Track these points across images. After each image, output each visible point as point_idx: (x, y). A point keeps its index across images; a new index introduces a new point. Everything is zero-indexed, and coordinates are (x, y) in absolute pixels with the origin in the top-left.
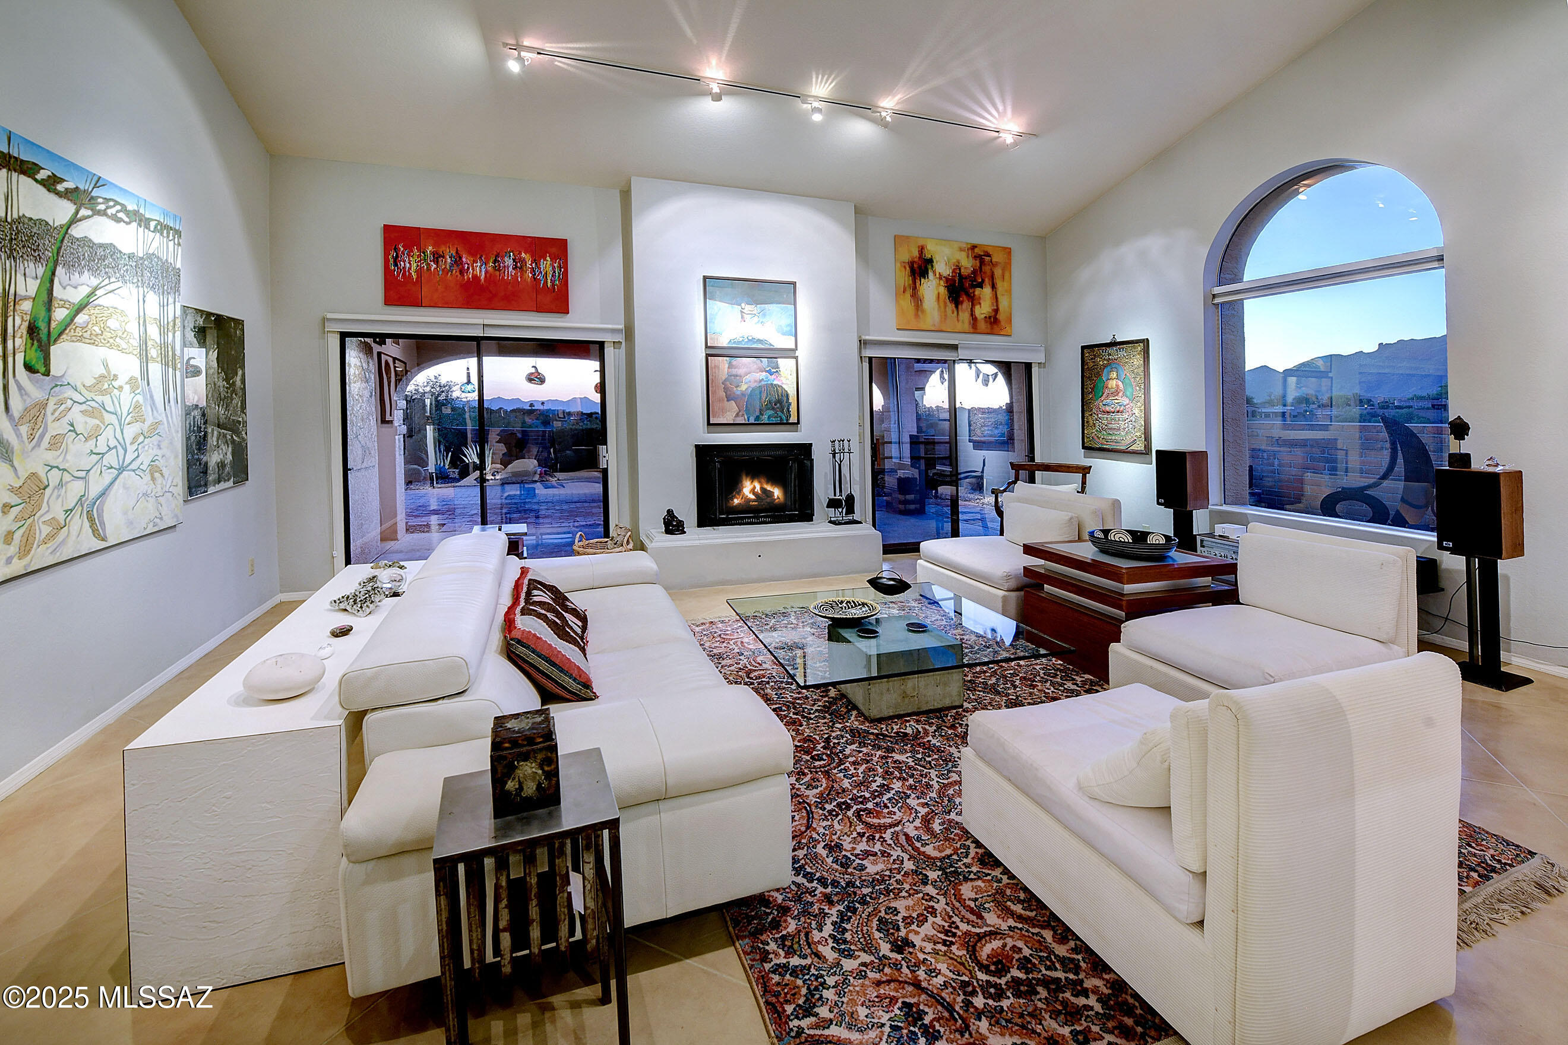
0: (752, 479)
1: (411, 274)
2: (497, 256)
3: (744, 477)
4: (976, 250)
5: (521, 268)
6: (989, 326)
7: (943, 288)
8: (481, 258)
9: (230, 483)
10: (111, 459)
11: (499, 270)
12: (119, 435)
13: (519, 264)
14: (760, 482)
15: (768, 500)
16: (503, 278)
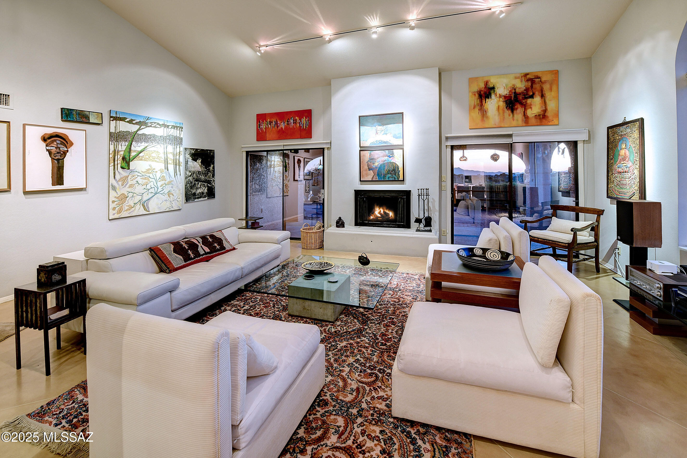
0: (380, 207)
1: (263, 130)
2: (288, 120)
3: (376, 206)
4: (528, 76)
5: (295, 123)
6: (538, 120)
7: (502, 102)
8: (283, 121)
9: (206, 198)
10: (152, 190)
11: (289, 125)
12: (155, 184)
13: (295, 122)
14: (383, 209)
15: (387, 217)
16: (290, 127)
